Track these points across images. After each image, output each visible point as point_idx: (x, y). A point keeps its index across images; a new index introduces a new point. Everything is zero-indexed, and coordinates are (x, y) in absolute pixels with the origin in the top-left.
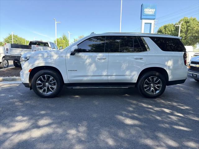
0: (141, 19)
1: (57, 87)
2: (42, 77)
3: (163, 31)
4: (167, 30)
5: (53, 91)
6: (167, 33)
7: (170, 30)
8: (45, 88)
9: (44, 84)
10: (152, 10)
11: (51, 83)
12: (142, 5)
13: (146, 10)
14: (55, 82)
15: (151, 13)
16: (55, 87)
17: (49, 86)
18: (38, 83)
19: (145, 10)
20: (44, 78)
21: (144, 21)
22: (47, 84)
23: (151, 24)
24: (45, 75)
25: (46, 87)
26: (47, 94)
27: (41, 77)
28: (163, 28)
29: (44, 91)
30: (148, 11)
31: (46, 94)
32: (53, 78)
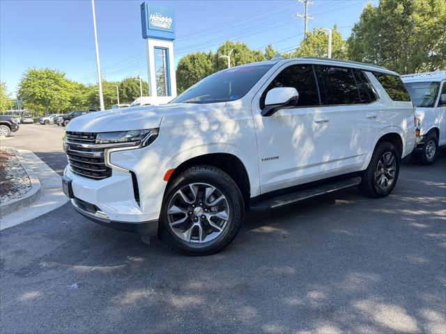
0: (145, 37)
1: (232, 215)
2: (182, 191)
3: (190, 67)
4: (197, 64)
5: (221, 230)
6: (197, 70)
7: (203, 66)
8: (195, 224)
9: (189, 214)
10: (167, 20)
11: (210, 205)
12: (143, 5)
13: (154, 18)
14: (223, 199)
15: (164, 26)
16: (224, 215)
17: (206, 214)
18: (170, 215)
19: (151, 17)
20: (187, 192)
21: (152, 43)
22: (198, 211)
23: (166, 49)
24: (191, 185)
25: (196, 221)
26: (206, 240)
27: (179, 192)
28: (189, 61)
29: (195, 233)
30: (158, 21)
31: (201, 241)
32: (214, 188)
